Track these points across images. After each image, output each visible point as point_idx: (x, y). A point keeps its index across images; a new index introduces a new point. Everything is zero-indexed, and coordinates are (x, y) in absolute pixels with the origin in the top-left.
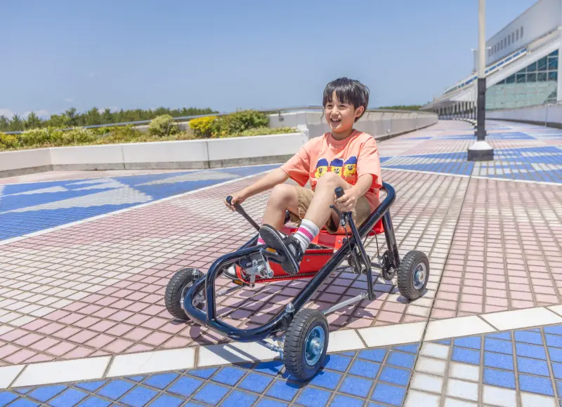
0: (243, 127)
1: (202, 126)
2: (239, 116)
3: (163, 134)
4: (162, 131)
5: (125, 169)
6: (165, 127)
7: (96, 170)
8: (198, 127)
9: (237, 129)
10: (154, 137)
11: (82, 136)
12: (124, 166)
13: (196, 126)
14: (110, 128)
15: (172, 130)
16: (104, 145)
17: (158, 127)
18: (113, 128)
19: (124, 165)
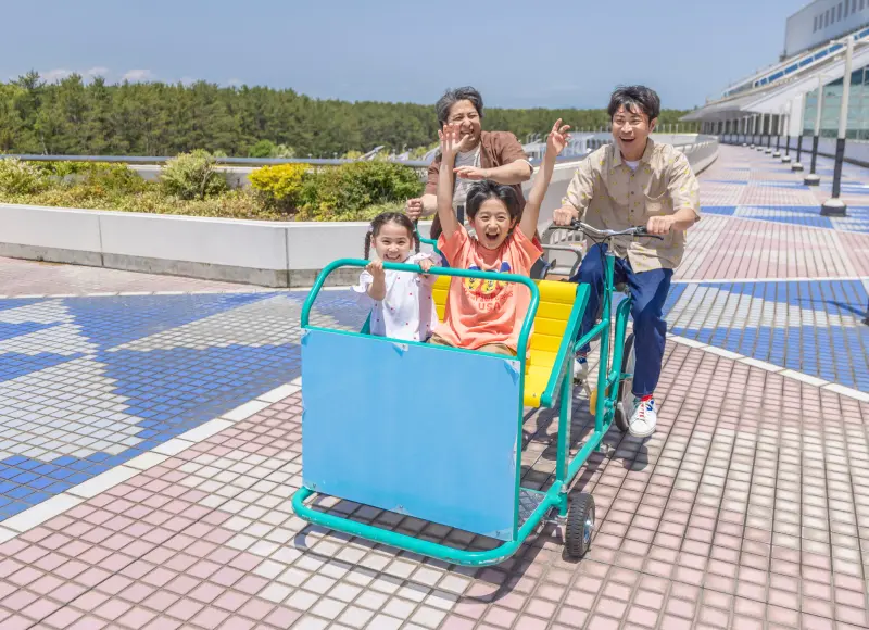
0: (367, 198)
1: (277, 186)
2: (359, 173)
3: (190, 196)
4: (191, 187)
5: (103, 266)
6: (197, 180)
7: (42, 260)
8: (268, 188)
9: (354, 201)
10: (171, 199)
11: (17, 179)
12: (102, 260)
13: (265, 185)
14: (79, 164)
15: (211, 184)
16: (59, 209)
17: (181, 180)
18: (87, 164)
19: (102, 256)
